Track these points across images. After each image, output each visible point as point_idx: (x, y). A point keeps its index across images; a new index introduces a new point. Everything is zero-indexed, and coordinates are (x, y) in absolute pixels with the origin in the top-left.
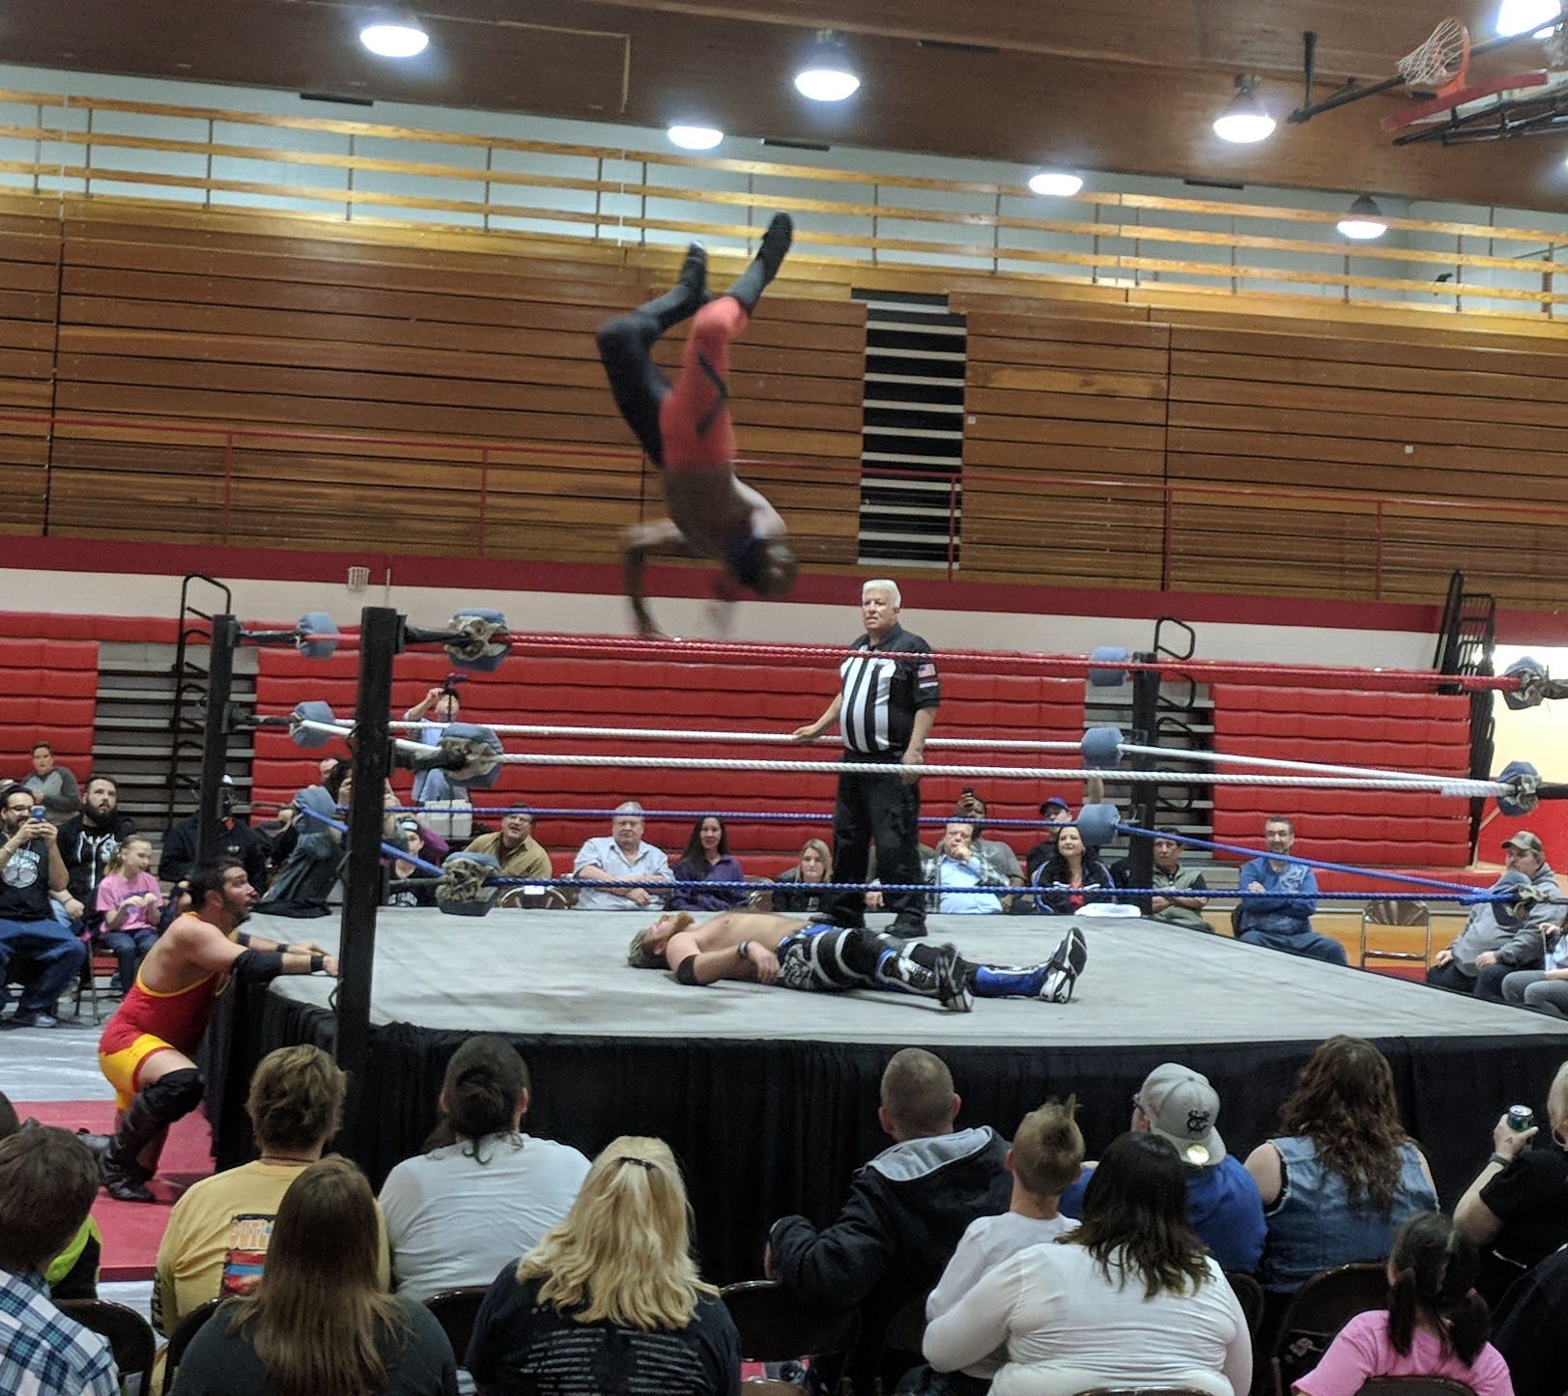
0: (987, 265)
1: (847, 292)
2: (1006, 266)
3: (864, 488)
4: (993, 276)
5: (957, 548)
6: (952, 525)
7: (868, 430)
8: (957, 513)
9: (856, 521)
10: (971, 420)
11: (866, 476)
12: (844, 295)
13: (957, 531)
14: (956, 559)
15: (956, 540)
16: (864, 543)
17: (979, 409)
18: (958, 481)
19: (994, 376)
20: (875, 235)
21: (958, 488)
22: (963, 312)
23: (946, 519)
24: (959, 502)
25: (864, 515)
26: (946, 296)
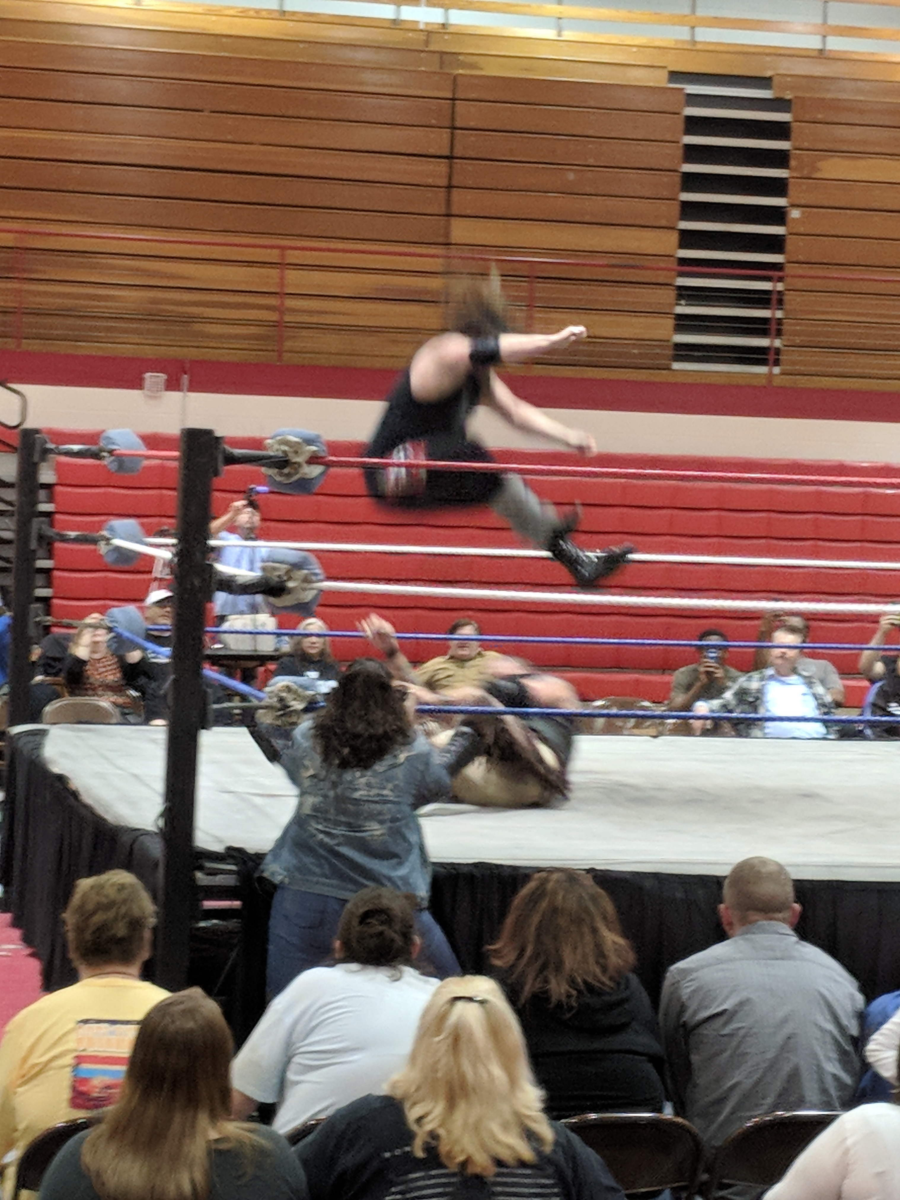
0: (813, 43)
1: (665, 74)
2: (835, 44)
3: (680, 288)
4: (821, 55)
5: (778, 351)
6: (774, 327)
7: (685, 225)
8: (779, 314)
9: (670, 322)
10: (795, 214)
11: (682, 274)
12: (660, 79)
13: (779, 333)
14: (777, 363)
15: (777, 343)
16: (679, 346)
17: (803, 202)
18: (780, 279)
19: (820, 164)
20: (693, 11)
21: (780, 287)
22: (788, 96)
23: (765, 321)
24: (780, 302)
25: (680, 317)
26: (770, 79)
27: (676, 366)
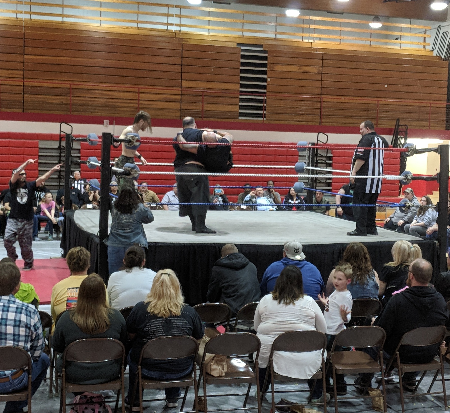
0: (273, 36)
1: (236, 44)
2: (279, 36)
3: (240, 98)
4: (275, 39)
5: (265, 114)
6: (264, 108)
7: (241, 82)
8: (265, 105)
9: (238, 107)
10: (269, 79)
11: (241, 95)
12: (235, 45)
13: (265, 110)
14: (265, 117)
15: (265, 112)
16: (240, 113)
17: (271, 76)
18: (265, 96)
19: (275, 67)
20: (243, 28)
21: (265, 98)
22: (267, 49)
23: (262, 107)
24: (265, 102)
25: (240, 106)
26: (262, 45)
27: (240, 118)
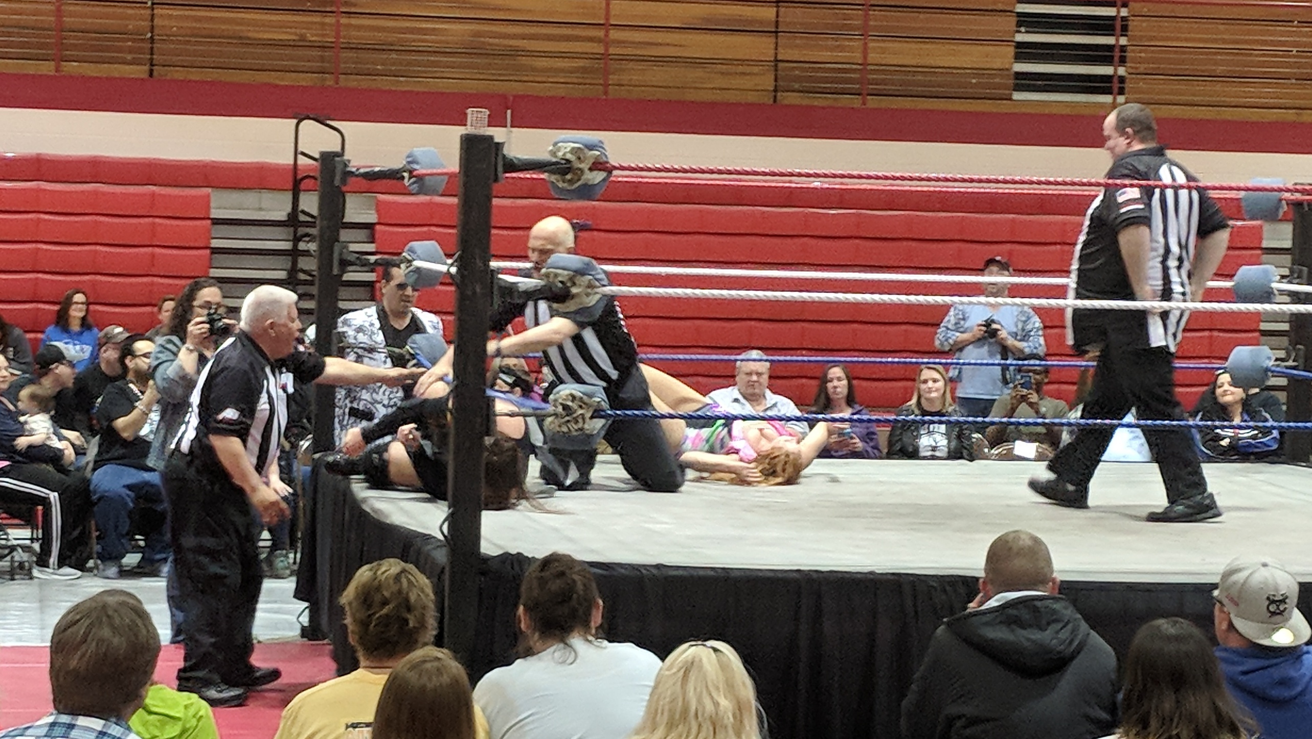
3: (1020, 15)
5: (1122, 80)
6: (1117, 54)
8: (1123, 41)
9: (1011, 51)
13: (1123, 61)
14: (1121, 91)
15: (1121, 71)
16: (1019, 75)
18: (1125, 4)
21: (1124, 12)
23: (1110, 48)
24: (1125, 29)
25: (1020, 45)
27: (1017, 96)
